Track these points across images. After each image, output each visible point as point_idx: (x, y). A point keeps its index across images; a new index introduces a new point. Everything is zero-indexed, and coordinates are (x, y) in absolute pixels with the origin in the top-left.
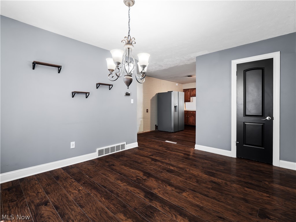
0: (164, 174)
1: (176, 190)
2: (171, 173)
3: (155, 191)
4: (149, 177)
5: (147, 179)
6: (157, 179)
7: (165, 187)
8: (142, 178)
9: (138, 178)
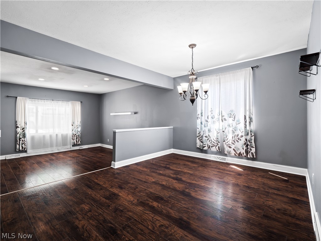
0: (167, 194)
1: (159, 182)
2: (159, 197)
3: (175, 181)
4: (183, 191)
5: (183, 189)
6: (175, 190)
7: (168, 184)
8: (189, 190)
9: (194, 190)
